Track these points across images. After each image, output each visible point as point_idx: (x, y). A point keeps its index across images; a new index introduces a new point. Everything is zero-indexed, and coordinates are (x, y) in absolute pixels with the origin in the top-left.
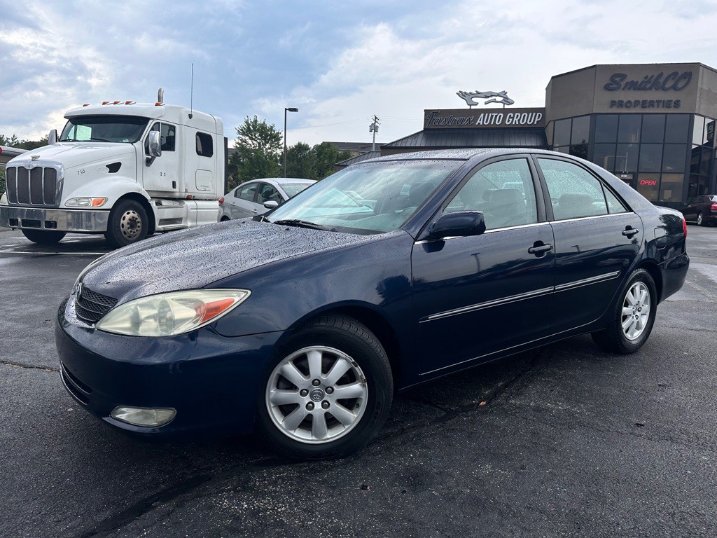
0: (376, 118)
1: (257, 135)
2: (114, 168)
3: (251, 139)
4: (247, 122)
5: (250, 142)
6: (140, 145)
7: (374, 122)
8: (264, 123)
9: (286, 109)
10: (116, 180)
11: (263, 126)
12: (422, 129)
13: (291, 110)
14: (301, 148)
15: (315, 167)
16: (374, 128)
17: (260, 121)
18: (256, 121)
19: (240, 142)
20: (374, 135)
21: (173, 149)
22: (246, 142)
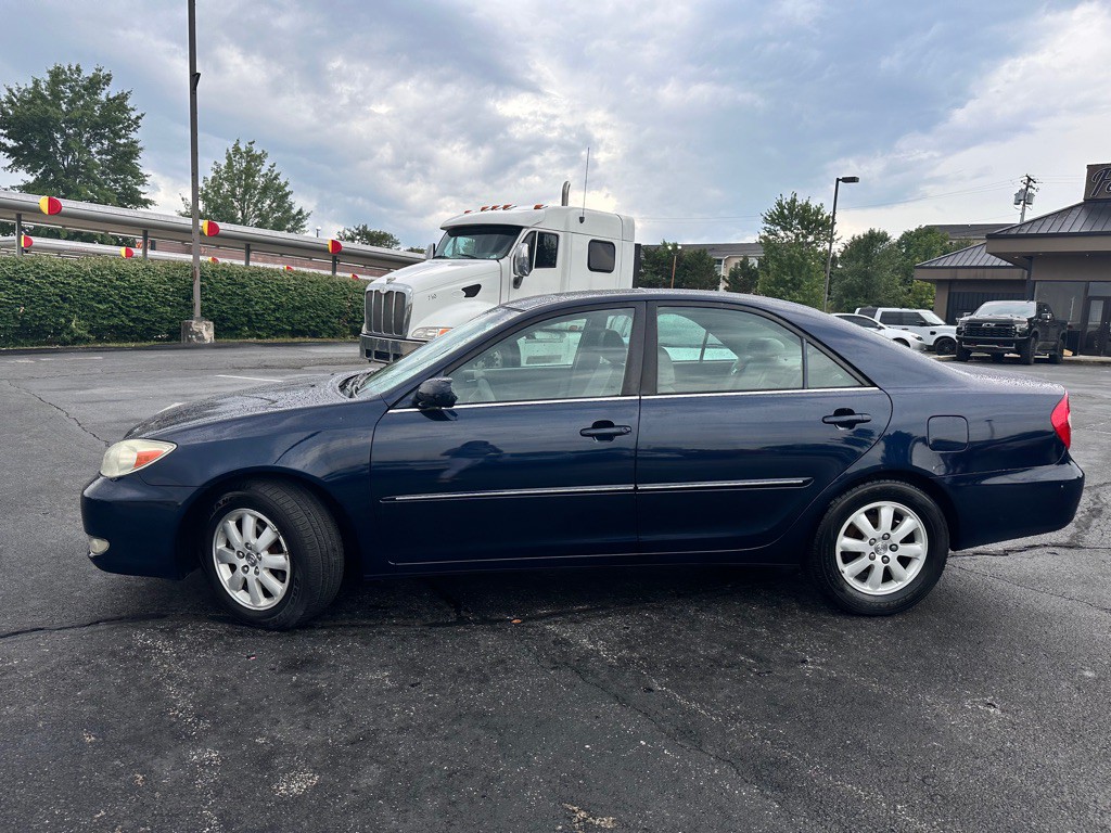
0: (1029, 179)
1: (794, 223)
2: (472, 291)
3: (784, 229)
4: (780, 204)
5: (782, 234)
6: (507, 262)
7: (1024, 187)
8: (807, 203)
9: (838, 180)
10: (474, 306)
11: (806, 208)
12: (1082, 201)
13: (846, 180)
14: (874, 238)
15: (898, 268)
16: (1024, 198)
17: (800, 201)
18: (794, 201)
19: (766, 234)
20: (1024, 209)
21: (554, 265)
22: (776, 235)
